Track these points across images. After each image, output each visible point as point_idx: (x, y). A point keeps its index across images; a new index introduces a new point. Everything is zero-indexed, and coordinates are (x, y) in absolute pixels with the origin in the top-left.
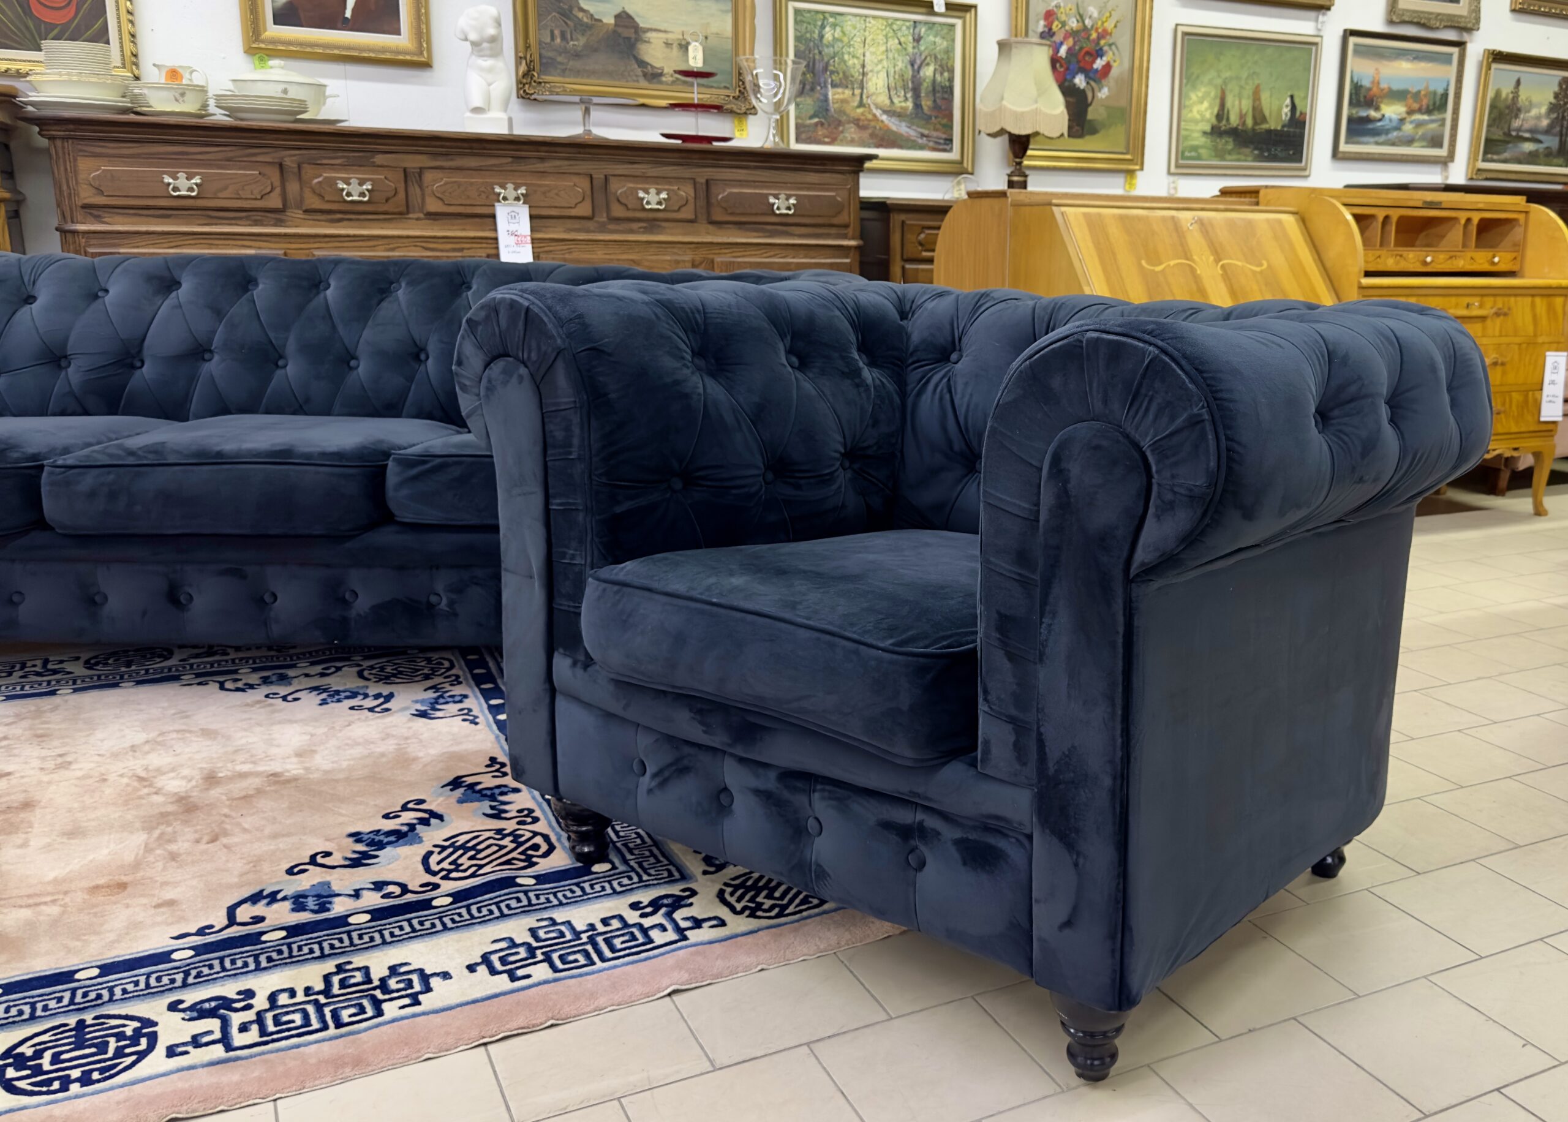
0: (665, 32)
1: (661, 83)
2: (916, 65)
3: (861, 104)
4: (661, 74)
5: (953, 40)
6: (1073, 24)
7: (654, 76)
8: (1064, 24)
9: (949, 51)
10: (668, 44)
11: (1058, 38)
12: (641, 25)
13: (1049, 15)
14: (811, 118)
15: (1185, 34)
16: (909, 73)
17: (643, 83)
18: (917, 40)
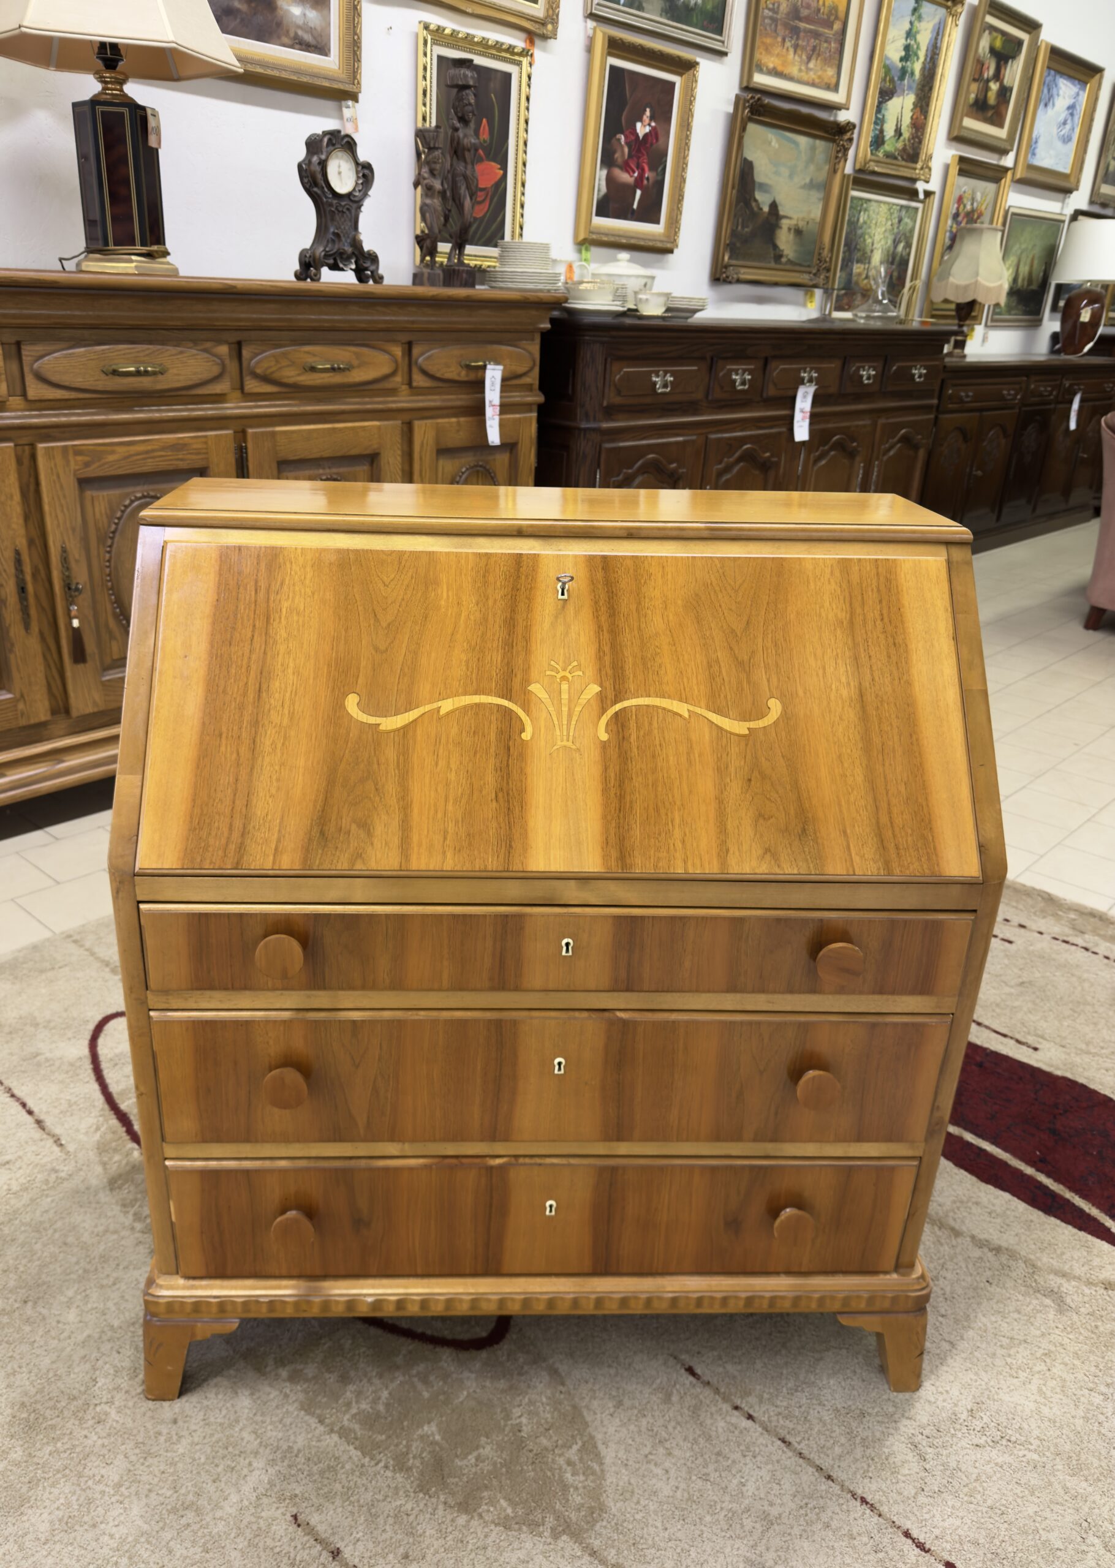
0: (790, 218)
1: (780, 263)
2: (896, 243)
3: (867, 277)
4: (781, 256)
5: (915, 222)
6: (969, 207)
7: (778, 257)
8: (965, 206)
9: (912, 230)
10: (789, 229)
11: (960, 219)
12: (781, 213)
13: (960, 200)
14: (843, 289)
15: (1014, 214)
16: (892, 249)
17: (773, 265)
18: (900, 221)
